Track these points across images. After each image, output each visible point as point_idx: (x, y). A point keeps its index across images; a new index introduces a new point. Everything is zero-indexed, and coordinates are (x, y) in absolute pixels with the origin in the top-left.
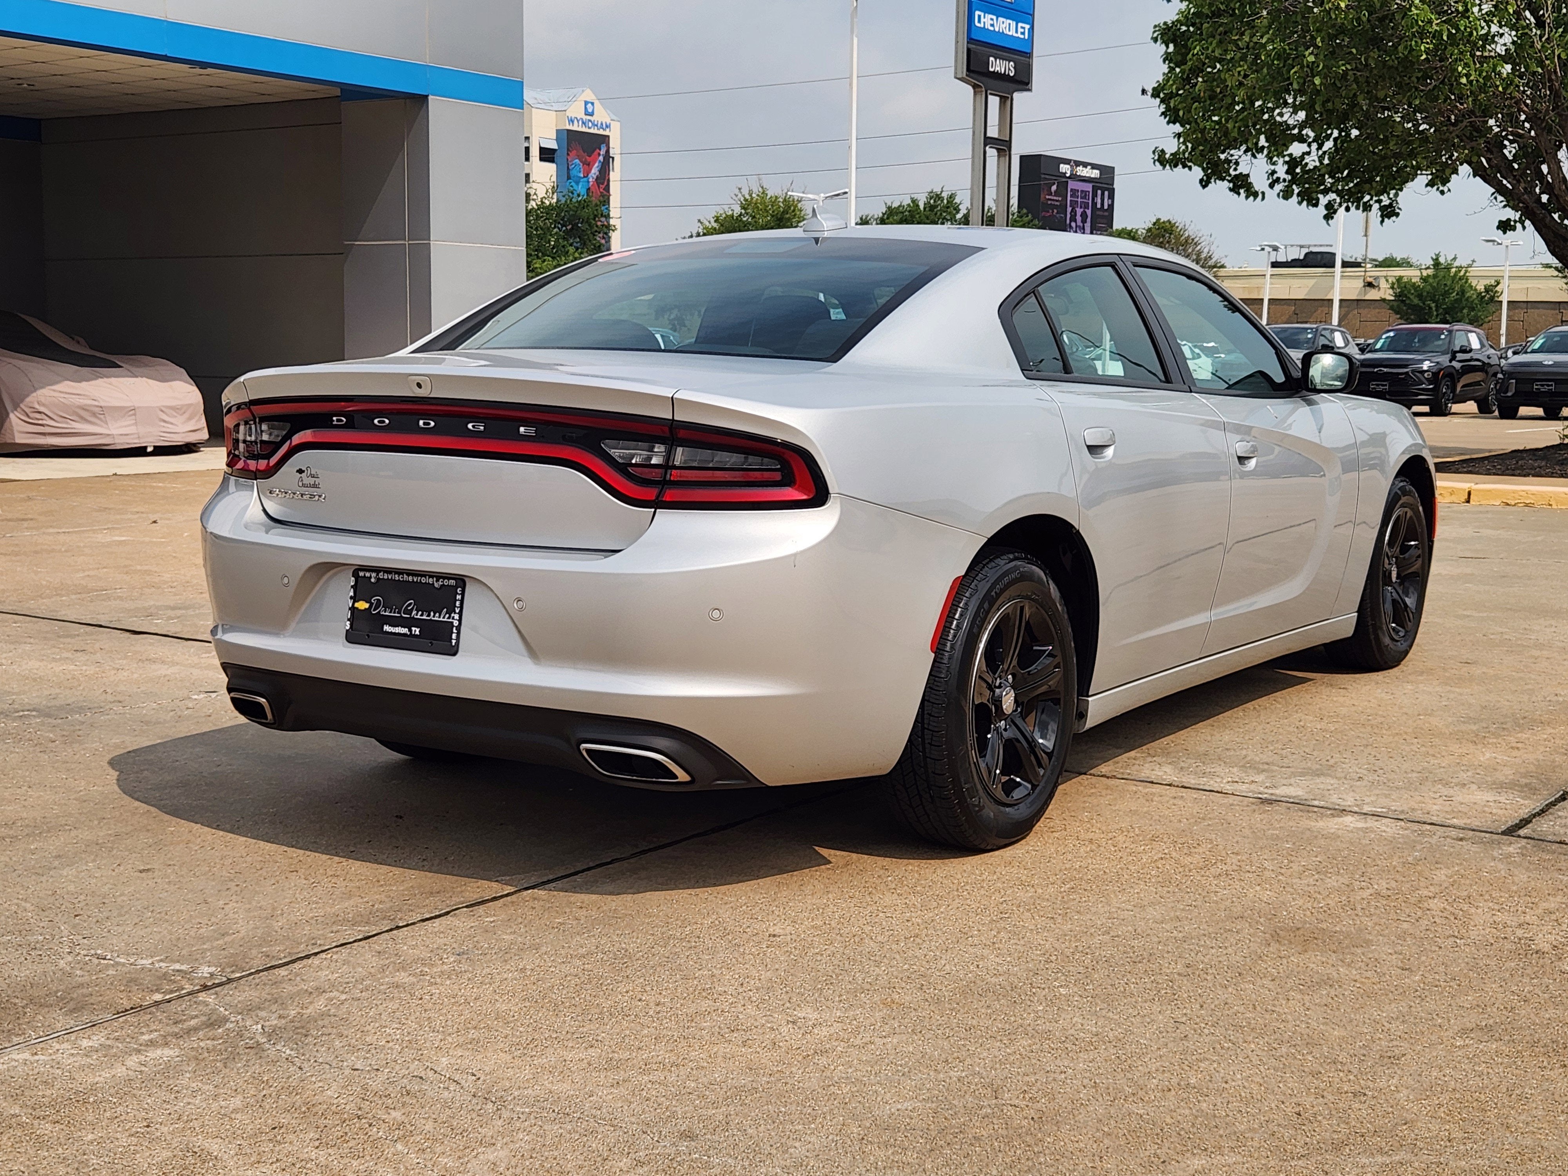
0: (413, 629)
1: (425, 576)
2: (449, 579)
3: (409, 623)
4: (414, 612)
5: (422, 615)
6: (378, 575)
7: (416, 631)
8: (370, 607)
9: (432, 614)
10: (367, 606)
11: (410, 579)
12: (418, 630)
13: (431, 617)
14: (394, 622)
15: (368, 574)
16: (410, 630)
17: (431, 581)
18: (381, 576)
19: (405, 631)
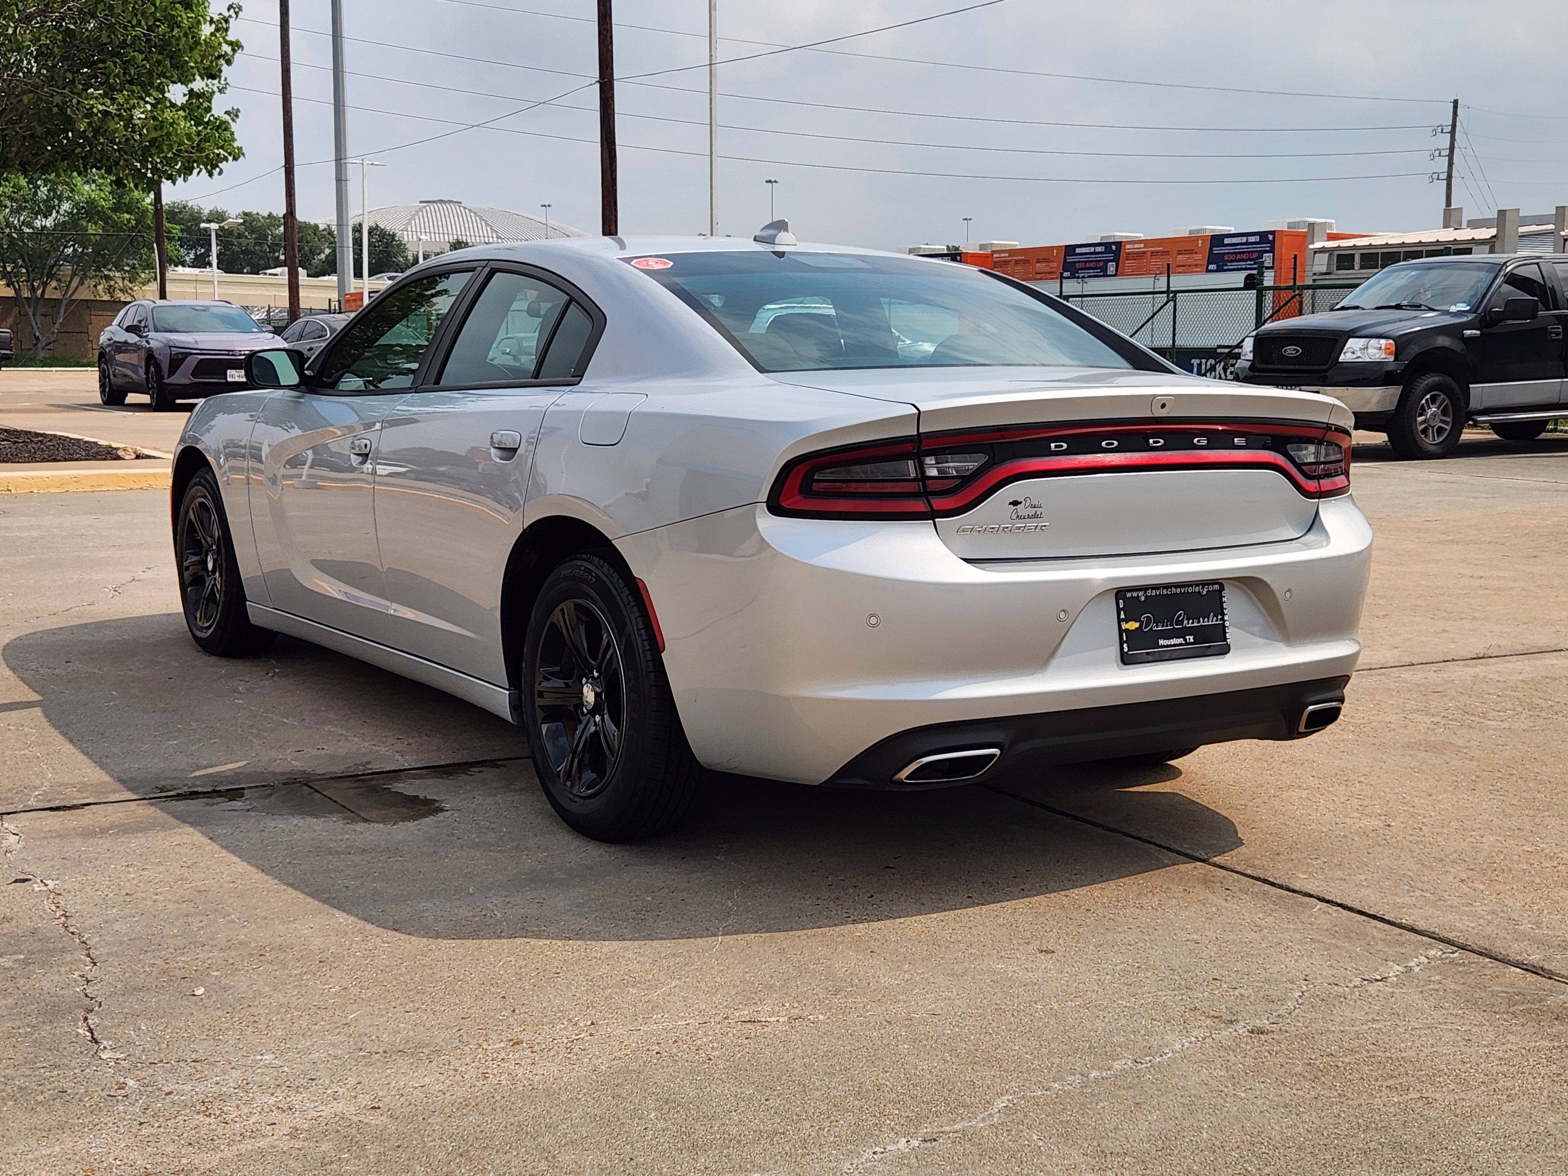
0: (1187, 637)
1: (1191, 586)
2: (1213, 584)
3: (1182, 633)
4: (1186, 622)
5: (1193, 623)
6: (1145, 593)
7: (1191, 639)
8: (1141, 625)
9: (1201, 620)
10: (1137, 625)
11: (1178, 590)
12: (1192, 637)
13: (1201, 623)
14: (1168, 635)
15: (1135, 594)
16: (1185, 640)
17: (1197, 589)
18: (1149, 593)
19: (1181, 640)
